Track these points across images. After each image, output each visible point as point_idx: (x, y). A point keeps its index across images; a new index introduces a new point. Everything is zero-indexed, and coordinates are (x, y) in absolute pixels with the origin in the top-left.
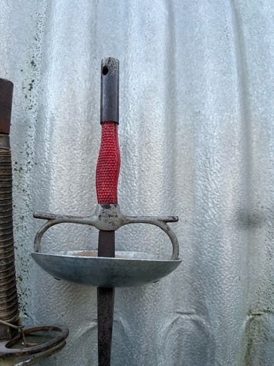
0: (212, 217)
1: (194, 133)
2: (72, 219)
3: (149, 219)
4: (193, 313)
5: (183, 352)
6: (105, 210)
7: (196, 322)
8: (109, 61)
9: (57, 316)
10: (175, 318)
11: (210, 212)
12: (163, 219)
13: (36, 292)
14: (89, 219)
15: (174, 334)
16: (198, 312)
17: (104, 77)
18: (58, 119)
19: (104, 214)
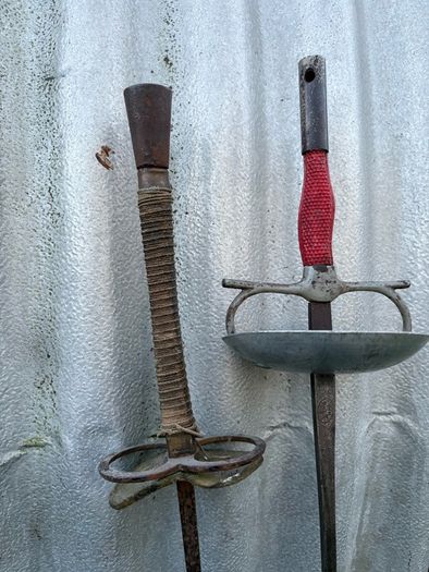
0: (423, 283)
1: (394, 165)
2: (274, 288)
3: (373, 285)
4: (394, 413)
5: (378, 465)
6: (321, 274)
7: (398, 425)
8: (316, 61)
9: (231, 423)
10: (372, 420)
11: (419, 277)
12: (392, 285)
13: (198, 393)
14: (298, 288)
15: (370, 441)
16: (401, 411)
17: (308, 85)
18: (221, 147)
19: (320, 280)
